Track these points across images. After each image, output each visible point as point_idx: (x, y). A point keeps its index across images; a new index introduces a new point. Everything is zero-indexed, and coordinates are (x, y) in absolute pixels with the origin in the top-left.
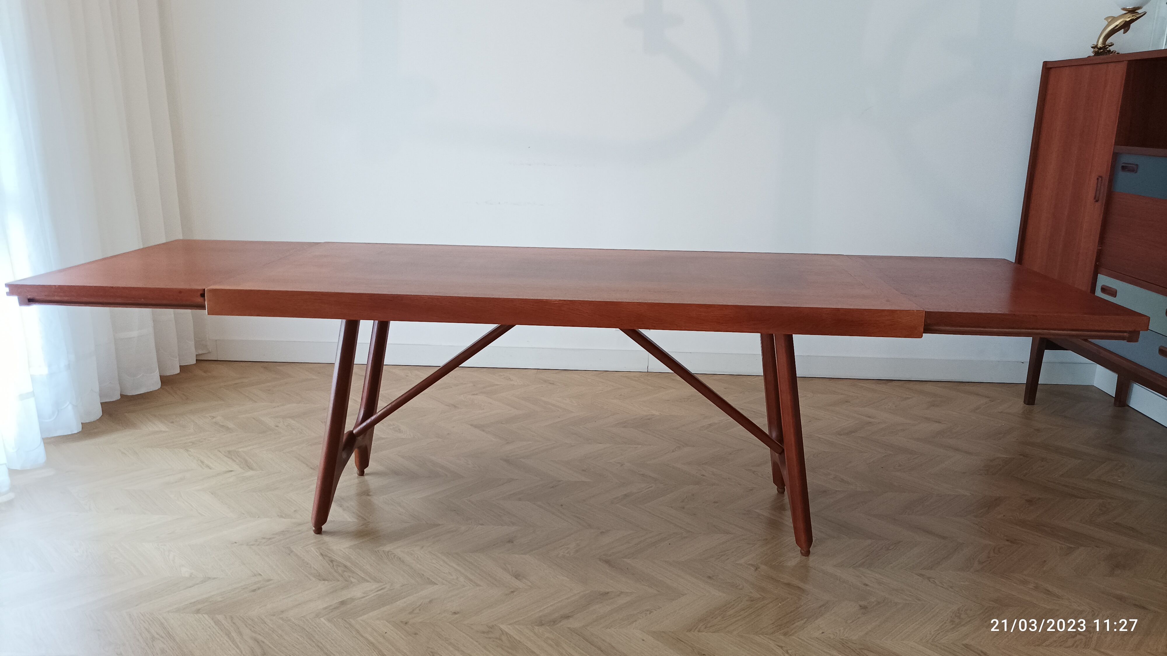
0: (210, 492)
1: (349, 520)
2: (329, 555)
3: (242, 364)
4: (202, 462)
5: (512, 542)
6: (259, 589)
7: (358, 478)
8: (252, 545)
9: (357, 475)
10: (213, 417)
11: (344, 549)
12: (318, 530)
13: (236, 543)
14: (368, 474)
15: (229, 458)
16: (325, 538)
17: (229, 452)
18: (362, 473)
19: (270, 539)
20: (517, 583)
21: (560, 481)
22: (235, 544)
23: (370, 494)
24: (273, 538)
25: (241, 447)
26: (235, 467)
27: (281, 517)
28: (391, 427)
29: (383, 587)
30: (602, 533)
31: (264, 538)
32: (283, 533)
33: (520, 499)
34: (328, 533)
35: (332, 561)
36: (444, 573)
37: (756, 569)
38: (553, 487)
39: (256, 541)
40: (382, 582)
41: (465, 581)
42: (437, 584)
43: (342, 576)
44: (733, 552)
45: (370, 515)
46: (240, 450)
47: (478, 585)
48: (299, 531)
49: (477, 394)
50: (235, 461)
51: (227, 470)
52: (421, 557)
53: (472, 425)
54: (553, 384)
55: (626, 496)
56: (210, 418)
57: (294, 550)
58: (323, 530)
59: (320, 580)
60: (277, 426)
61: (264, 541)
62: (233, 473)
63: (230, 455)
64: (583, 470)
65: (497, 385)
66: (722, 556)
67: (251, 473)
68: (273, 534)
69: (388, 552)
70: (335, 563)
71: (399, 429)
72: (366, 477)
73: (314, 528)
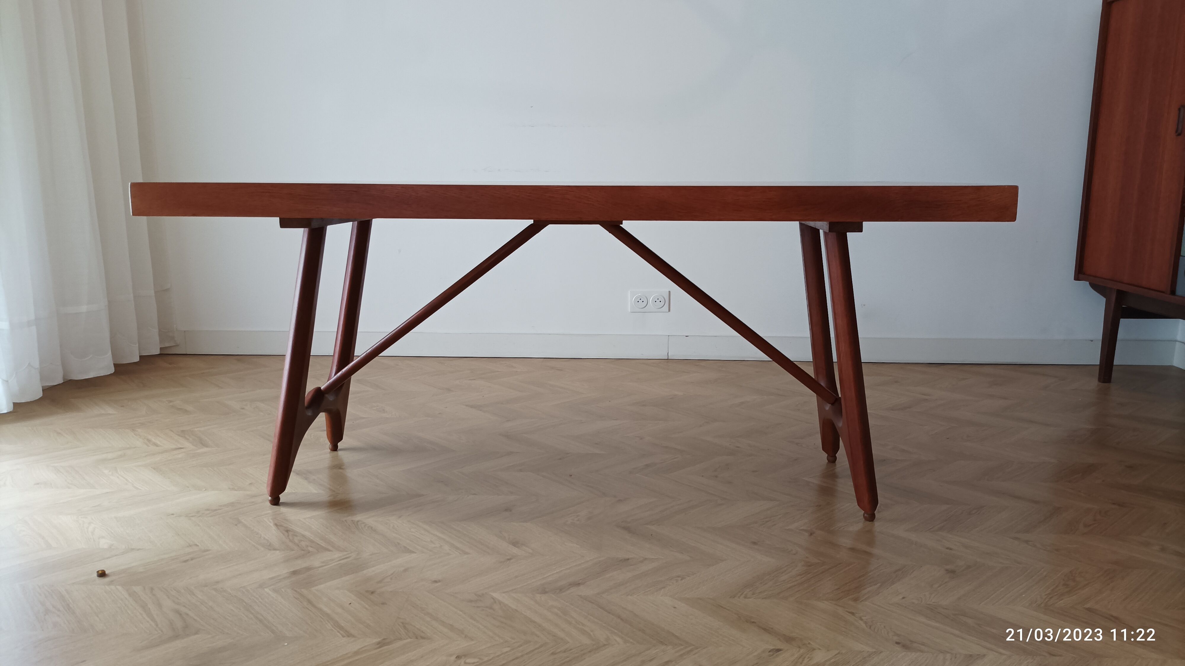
0: (152, 468)
1: (315, 492)
2: (285, 525)
3: (213, 357)
4: (149, 440)
5: (511, 511)
6: (192, 559)
7: (330, 453)
8: (192, 516)
9: (330, 450)
10: (171, 401)
11: (305, 519)
12: (275, 501)
13: (173, 514)
14: (341, 450)
15: (182, 437)
16: (282, 509)
17: (183, 431)
18: (335, 448)
19: (216, 510)
20: (515, 550)
21: (568, 454)
22: (172, 516)
23: (343, 467)
24: (219, 509)
25: (197, 428)
26: (187, 444)
27: (233, 489)
28: (375, 408)
29: (347, 556)
30: (620, 501)
31: (208, 510)
32: (232, 504)
33: (521, 471)
34: (286, 504)
35: (287, 531)
36: (425, 541)
37: (811, 534)
38: (560, 459)
39: (198, 512)
40: (347, 551)
41: (450, 550)
42: (416, 553)
43: (298, 546)
44: (780, 518)
45: (340, 487)
46: (196, 429)
47: (466, 553)
48: (253, 502)
49: (475, 380)
50: (188, 439)
51: (177, 447)
52: (398, 527)
53: (467, 406)
54: (562, 370)
55: (647, 466)
56: (167, 402)
57: (243, 521)
58: (280, 502)
59: (270, 550)
60: (243, 409)
61: (208, 512)
62: (183, 450)
63: (183, 434)
64: (597, 444)
65: (498, 371)
66: (768, 521)
67: (205, 449)
68: (221, 506)
69: (358, 521)
70: (290, 533)
71: (384, 410)
72: (340, 453)
73: (270, 498)
